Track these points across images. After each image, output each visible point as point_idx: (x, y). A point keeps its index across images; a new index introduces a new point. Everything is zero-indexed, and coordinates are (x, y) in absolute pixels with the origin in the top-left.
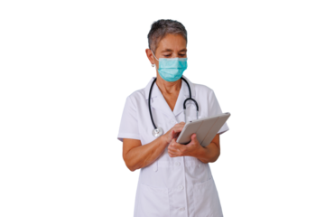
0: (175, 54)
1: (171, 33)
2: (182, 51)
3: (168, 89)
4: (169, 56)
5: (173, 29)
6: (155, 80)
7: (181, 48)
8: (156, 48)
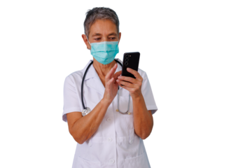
0: (104, 38)
1: (100, 19)
2: (111, 35)
3: (103, 70)
4: (99, 39)
5: (102, 15)
6: (92, 63)
7: (110, 32)
8: (89, 33)
